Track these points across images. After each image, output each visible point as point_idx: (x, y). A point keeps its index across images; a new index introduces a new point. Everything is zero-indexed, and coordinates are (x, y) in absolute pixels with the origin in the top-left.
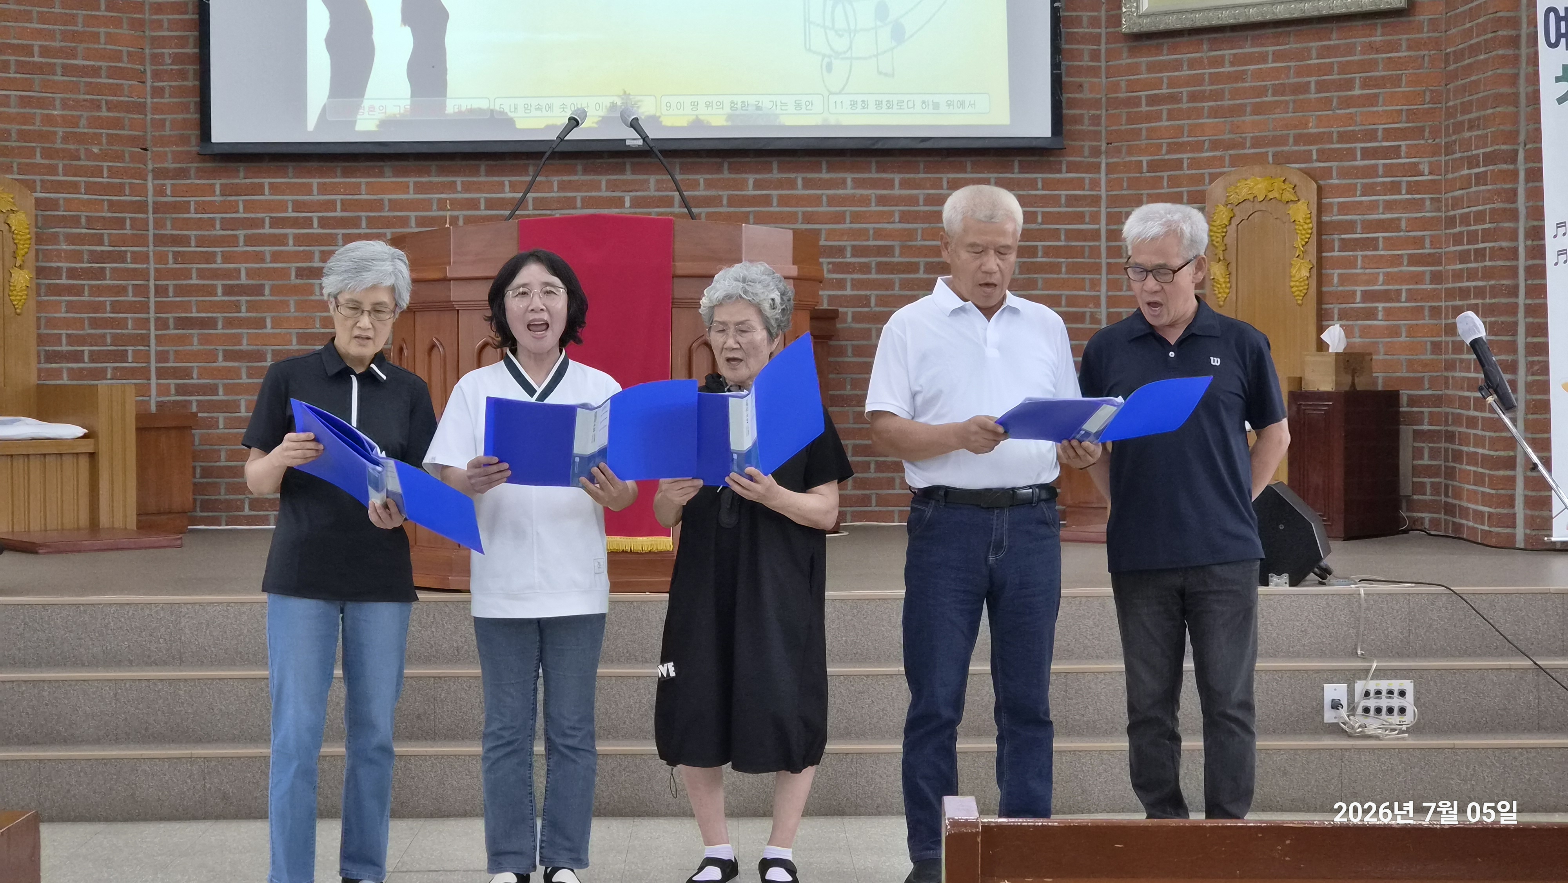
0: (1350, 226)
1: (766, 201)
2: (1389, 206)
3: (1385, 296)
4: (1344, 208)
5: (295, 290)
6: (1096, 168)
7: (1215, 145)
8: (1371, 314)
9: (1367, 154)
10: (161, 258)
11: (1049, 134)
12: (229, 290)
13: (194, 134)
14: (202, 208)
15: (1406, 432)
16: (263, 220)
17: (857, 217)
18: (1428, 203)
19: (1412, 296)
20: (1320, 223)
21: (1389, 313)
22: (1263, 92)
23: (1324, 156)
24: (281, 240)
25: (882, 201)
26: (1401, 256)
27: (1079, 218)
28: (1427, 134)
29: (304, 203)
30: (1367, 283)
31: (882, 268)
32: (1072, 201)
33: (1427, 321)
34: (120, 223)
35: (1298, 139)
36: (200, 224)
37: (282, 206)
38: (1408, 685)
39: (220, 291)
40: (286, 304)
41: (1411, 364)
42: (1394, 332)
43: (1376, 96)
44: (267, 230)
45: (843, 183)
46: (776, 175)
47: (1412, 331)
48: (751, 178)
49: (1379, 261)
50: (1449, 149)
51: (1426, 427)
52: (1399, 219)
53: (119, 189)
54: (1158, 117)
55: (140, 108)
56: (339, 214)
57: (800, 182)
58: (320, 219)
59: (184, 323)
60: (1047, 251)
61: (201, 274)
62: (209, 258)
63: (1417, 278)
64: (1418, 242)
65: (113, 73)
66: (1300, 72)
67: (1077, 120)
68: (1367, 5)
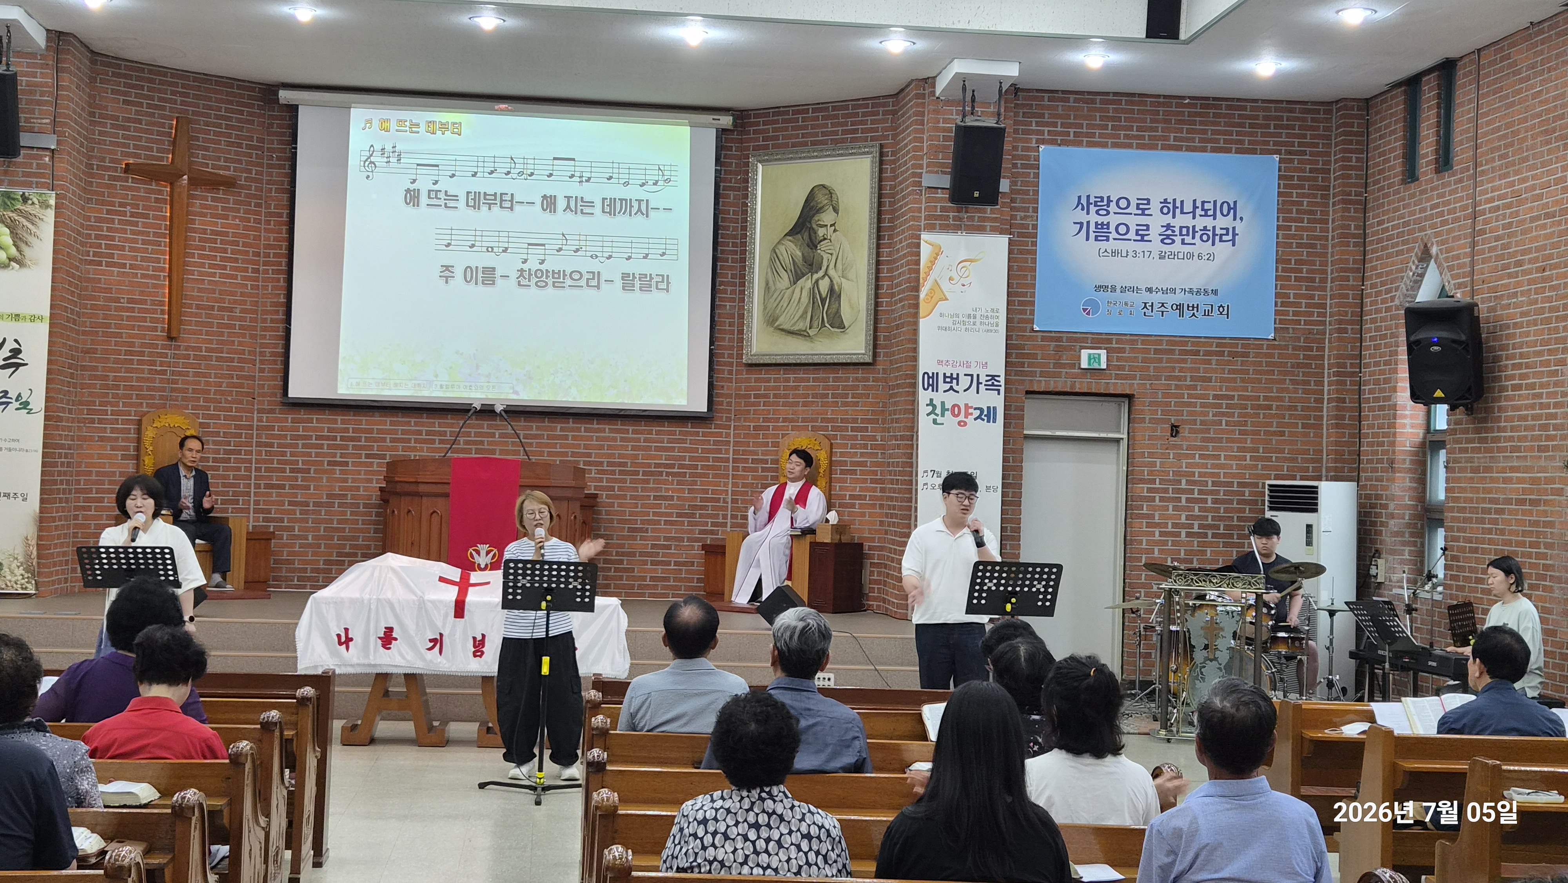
0: (845, 463)
1: (566, 438)
2: (862, 455)
3: (859, 497)
4: (842, 454)
5: (325, 472)
6: (729, 427)
7: (785, 420)
8: (853, 506)
9: (853, 429)
10: (259, 453)
11: (706, 410)
12: (292, 471)
13: (279, 392)
14: (281, 429)
15: (867, 562)
16: (312, 436)
17: (610, 447)
18: (879, 454)
19: (872, 498)
20: (831, 461)
21: (861, 506)
22: (807, 396)
23: (834, 429)
24: (321, 446)
25: (622, 440)
26: (867, 479)
27: (719, 451)
28: (880, 422)
29: (334, 428)
30: (852, 491)
31: (621, 473)
32: (716, 443)
33: (878, 510)
34: (239, 435)
35: (823, 420)
36: (280, 437)
37: (322, 430)
39: (288, 471)
40: (322, 478)
41: (870, 531)
42: (863, 515)
43: (858, 402)
44: (314, 441)
45: (604, 431)
46: (571, 425)
47: (871, 515)
48: (559, 426)
49: (857, 481)
50: (889, 430)
51: (876, 561)
52: (867, 462)
53: (240, 419)
54: (759, 404)
55: (253, 378)
56: (351, 434)
57: (583, 429)
58: (341, 437)
59: (268, 486)
60: (703, 467)
61: (279, 462)
62: (284, 454)
63: (874, 490)
64: (875, 473)
65: (241, 360)
66: (824, 388)
67: (721, 404)
68: (855, 359)
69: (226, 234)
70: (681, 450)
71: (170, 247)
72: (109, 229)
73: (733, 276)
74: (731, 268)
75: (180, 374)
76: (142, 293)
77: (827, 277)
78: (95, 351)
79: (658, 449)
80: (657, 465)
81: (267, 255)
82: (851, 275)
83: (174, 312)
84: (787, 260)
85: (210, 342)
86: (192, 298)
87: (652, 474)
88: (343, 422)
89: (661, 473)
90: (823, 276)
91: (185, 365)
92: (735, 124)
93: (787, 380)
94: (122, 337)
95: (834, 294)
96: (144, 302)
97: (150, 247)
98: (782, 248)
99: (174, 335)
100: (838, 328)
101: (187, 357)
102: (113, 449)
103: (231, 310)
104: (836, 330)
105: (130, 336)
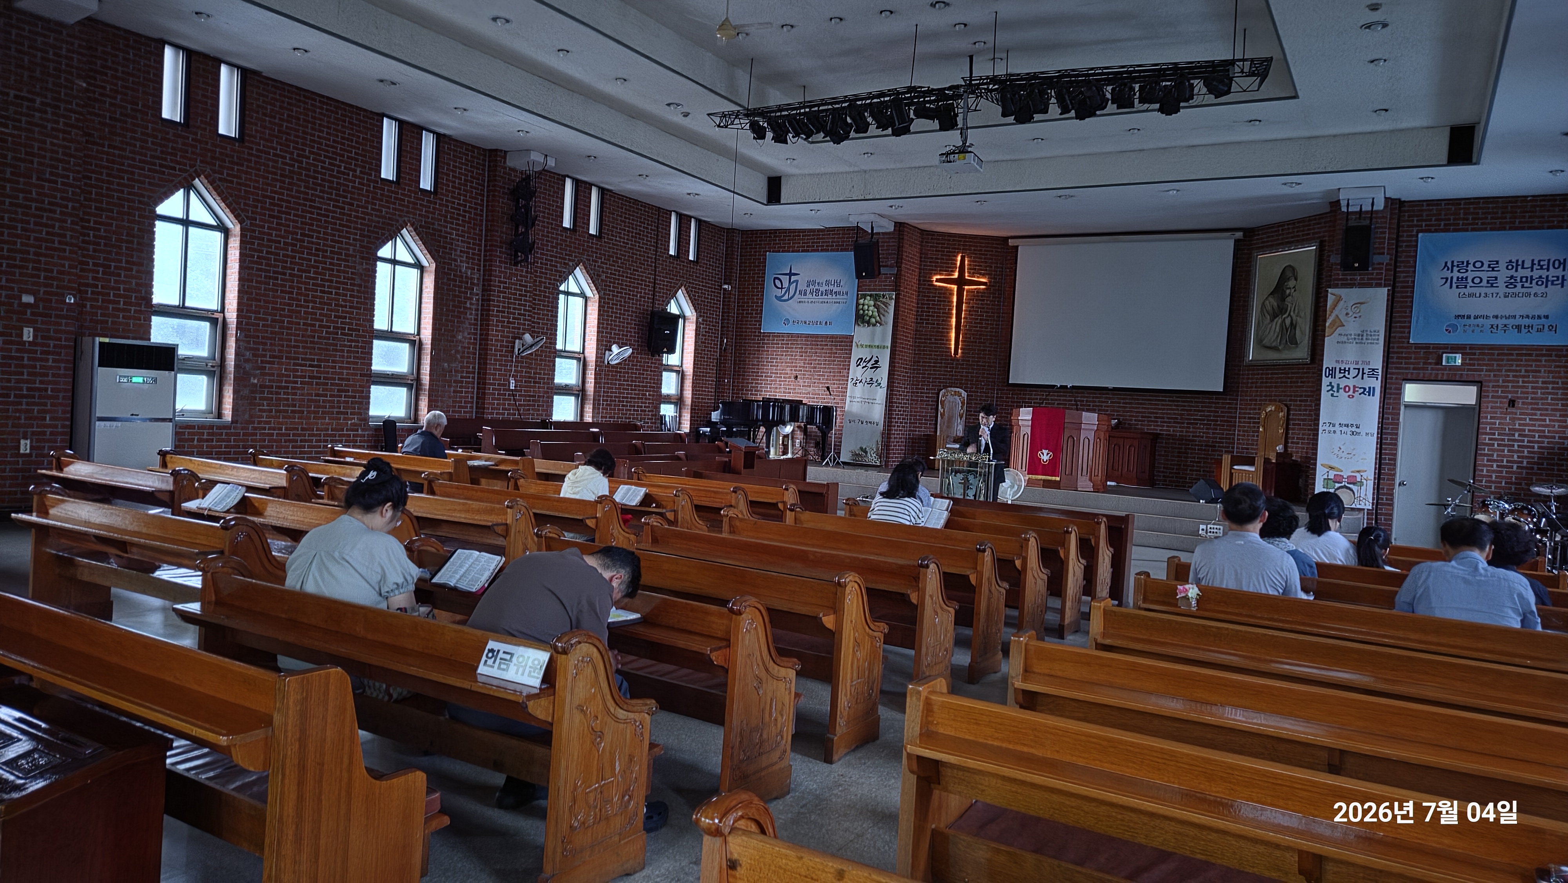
2: (1304, 415)
3: (1301, 439)
4: (1293, 415)
6: (1237, 400)
7: (1265, 396)
8: (1297, 443)
13: (1006, 381)
14: (1008, 398)
16: (1020, 401)
26: (1306, 428)
30: (1297, 435)
32: (1229, 408)
36: (1007, 402)
37: (1025, 398)
38: (1221, 528)
43: (1303, 386)
52: (1306, 419)
53: (988, 393)
54: (1253, 387)
55: (995, 374)
58: (1034, 402)
65: (989, 366)
66: (1286, 378)
67: (1232, 387)
68: (1304, 362)
69: (983, 308)
70: (1208, 411)
72: (927, 308)
75: (959, 372)
76: (941, 336)
77: (1289, 317)
78: (919, 362)
79: (1196, 411)
80: (1194, 419)
81: (1003, 317)
82: (1302, 315)
84: (1269, 308)
85: (974, 357)
87: (1191, 423)
88: (1035, 395)
89: (1197, 424)
91: (962, 368)
92: (1244, 236)
93: (1268, 374)
94: (932, 356)
95: (1293, 326)
96: (942, 340)
98: (1267, 302)
100: (1294, 344)
101: (963, 364)
102: (927, 405)
103: (984, 343)
104: (1293, 346)
105: (936, 355)
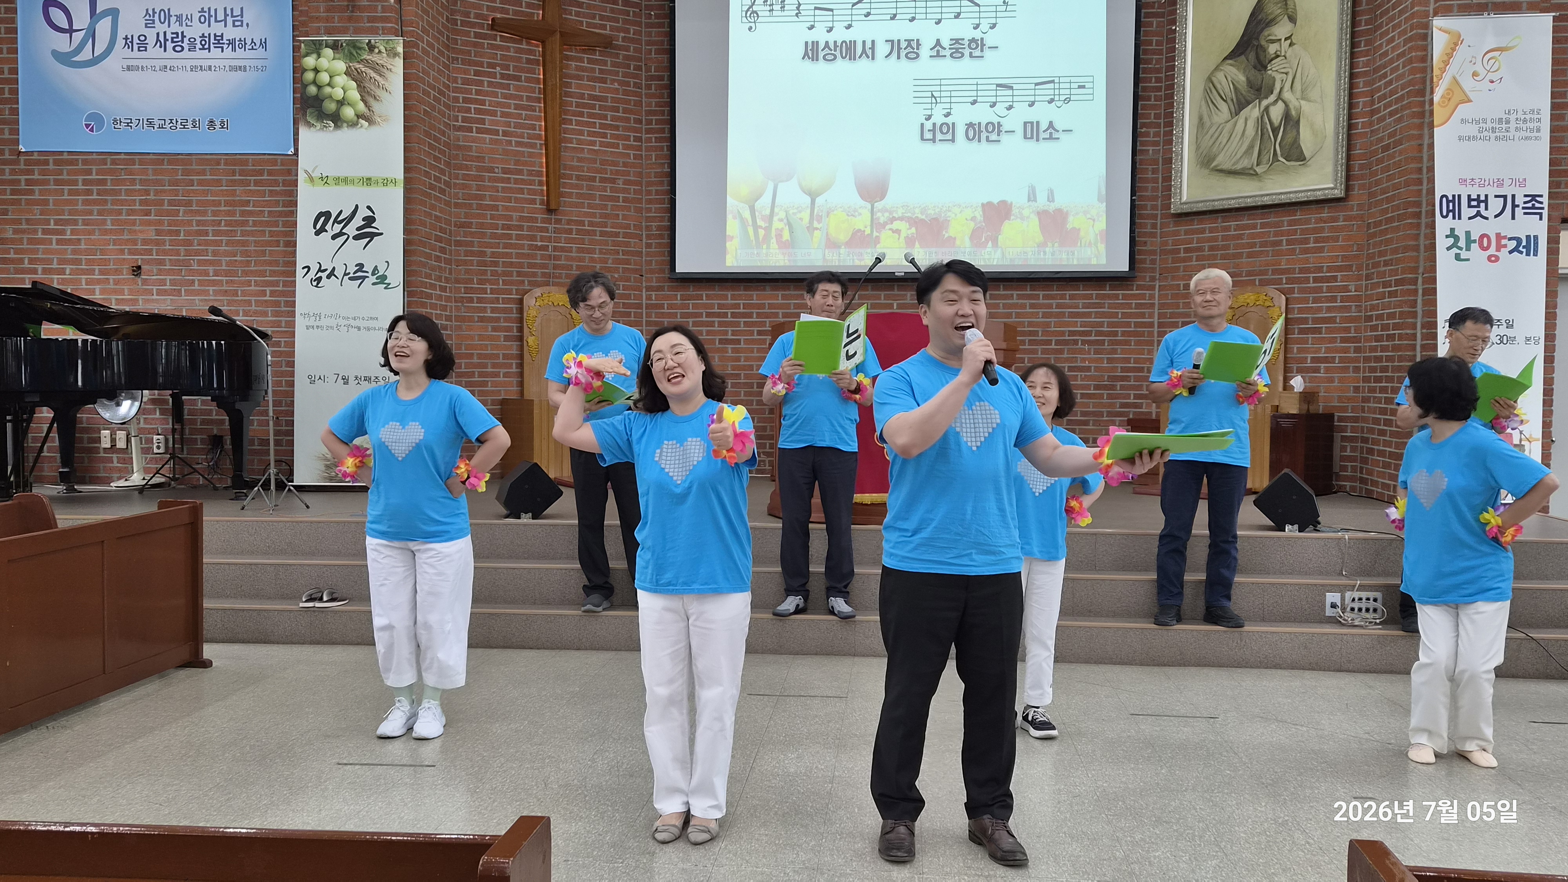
2: (1329, 309)
6: (1152, 288)
9: (1316, 280)
13: (667, 268)
15: (1337, 436)
16: (702, 313)
18: (1353, 307)
19: (1342, 360)
21: (1327, 370)
22: (1253, 245)
24: (712, 324)
25: (1032, 306)
26: (1336, 337)
27: (1143, 315)
28: (1354, 268)
29: (723, 304)
33: (1352, 374)
34: (628, 315)
35: (1274, 272)
36: (669, 315)
37: (712, 306)
41: (1340, 399)
44: (704, 319)
45: (1011, 296)
47: (1341, 380)
49: (1322, 340)
50: (1368, 277)
51: (1349, 434)
52: (1336, 317)
53: (628, 297)
56: (742, 310)
58: (732, 313)
60: (1124, 333)
63: (1346, 349)
64: (1347, 329)
65: (626, 235)
66: (1276, 234)
67: (1143, 261)
68: (1320, 195)
69: (605, 99)
70: (1098, 315)
71: (545, 113)
72: (478, 92)
73: (1157, 116)
74: (1153, 107)
75: (563, 249)
76: (517, 163)
77: (1280, 102)
78: (470, 224)
79: (1073, 315)
80: (1072, 333)
81: (649, 122)
82: (1314, 94)
83: (552, 181)
84: (1226, 88)
85: (593, 215)
86: (572, 168)
88: (733, 297)
89: (1076, 342)
90: (1276, 101)
91: (568, 240)
93: (1228, 229)
94: (498, 210)
95: (1291, 121)
96: (520, 172)
97: (524, 113)
98: (1220, 75)
99: (553, 207)
100: (1297, 160)
101: (570, 231)
102: (494, 329)
103: (613, 181)
104: (1293, 163)
105: (507, 208)
